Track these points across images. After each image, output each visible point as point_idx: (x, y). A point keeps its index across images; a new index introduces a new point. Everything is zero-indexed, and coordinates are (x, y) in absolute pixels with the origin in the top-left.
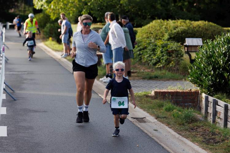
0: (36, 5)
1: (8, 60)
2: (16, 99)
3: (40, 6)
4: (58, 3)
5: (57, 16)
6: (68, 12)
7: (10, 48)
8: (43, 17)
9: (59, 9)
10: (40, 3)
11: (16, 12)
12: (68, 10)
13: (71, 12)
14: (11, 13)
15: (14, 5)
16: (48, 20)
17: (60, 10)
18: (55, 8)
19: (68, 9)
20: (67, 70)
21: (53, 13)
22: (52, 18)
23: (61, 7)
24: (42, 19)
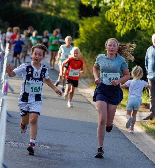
11: (38, 7)
14: (25, 10)
21: (122, 20)
22: (118, 31)
23: (142, 8)
24: (97, 31)
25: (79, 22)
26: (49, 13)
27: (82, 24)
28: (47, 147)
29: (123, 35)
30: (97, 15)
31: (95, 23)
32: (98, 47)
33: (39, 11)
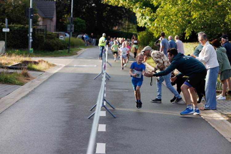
0: (140, 24)
1: (110, 77)
2: (115, 116)
3: (144, 23)
4: (161, 21)
7: (112, 65)
8: (146, 35)
9: (162, 27)
10: (144, 21)
11: (120, 29)
12: (172, 29)
14: (115, 30)
15: (118, 23)
16: (151, 38)
17: (163, 28)
18: (158, 26)
19: (171, 27)
21: (156, 31)
22: (155, 36)
23: (164, 25)
24: (145, 37)
25: (138, 34)
26: (125, 31)
27: (139, 35)
28: (127, 91)
29: (157, 38)
30: (145, 30)
31: (144, 34)
32: (146, 44)
33: (120, 31)
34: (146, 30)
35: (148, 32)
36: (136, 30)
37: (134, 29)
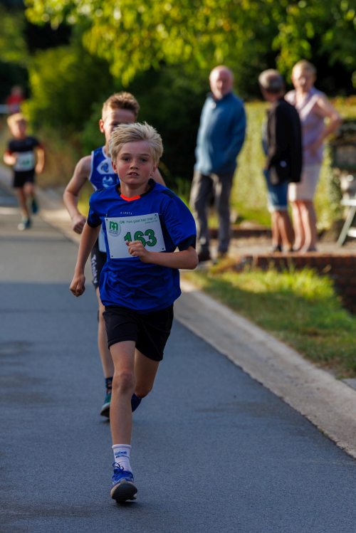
5: (142, 61)
6: (205, 39)
8: (74, 68)
9: (152, 27)
13: (219, 38)
17: (161, 29)
19: (200, 25)
20: (191, 332)
30: (67, 43)
34: (74, 40)
35: (83, 52)
36: (20, 42)
37: (11, 38)
